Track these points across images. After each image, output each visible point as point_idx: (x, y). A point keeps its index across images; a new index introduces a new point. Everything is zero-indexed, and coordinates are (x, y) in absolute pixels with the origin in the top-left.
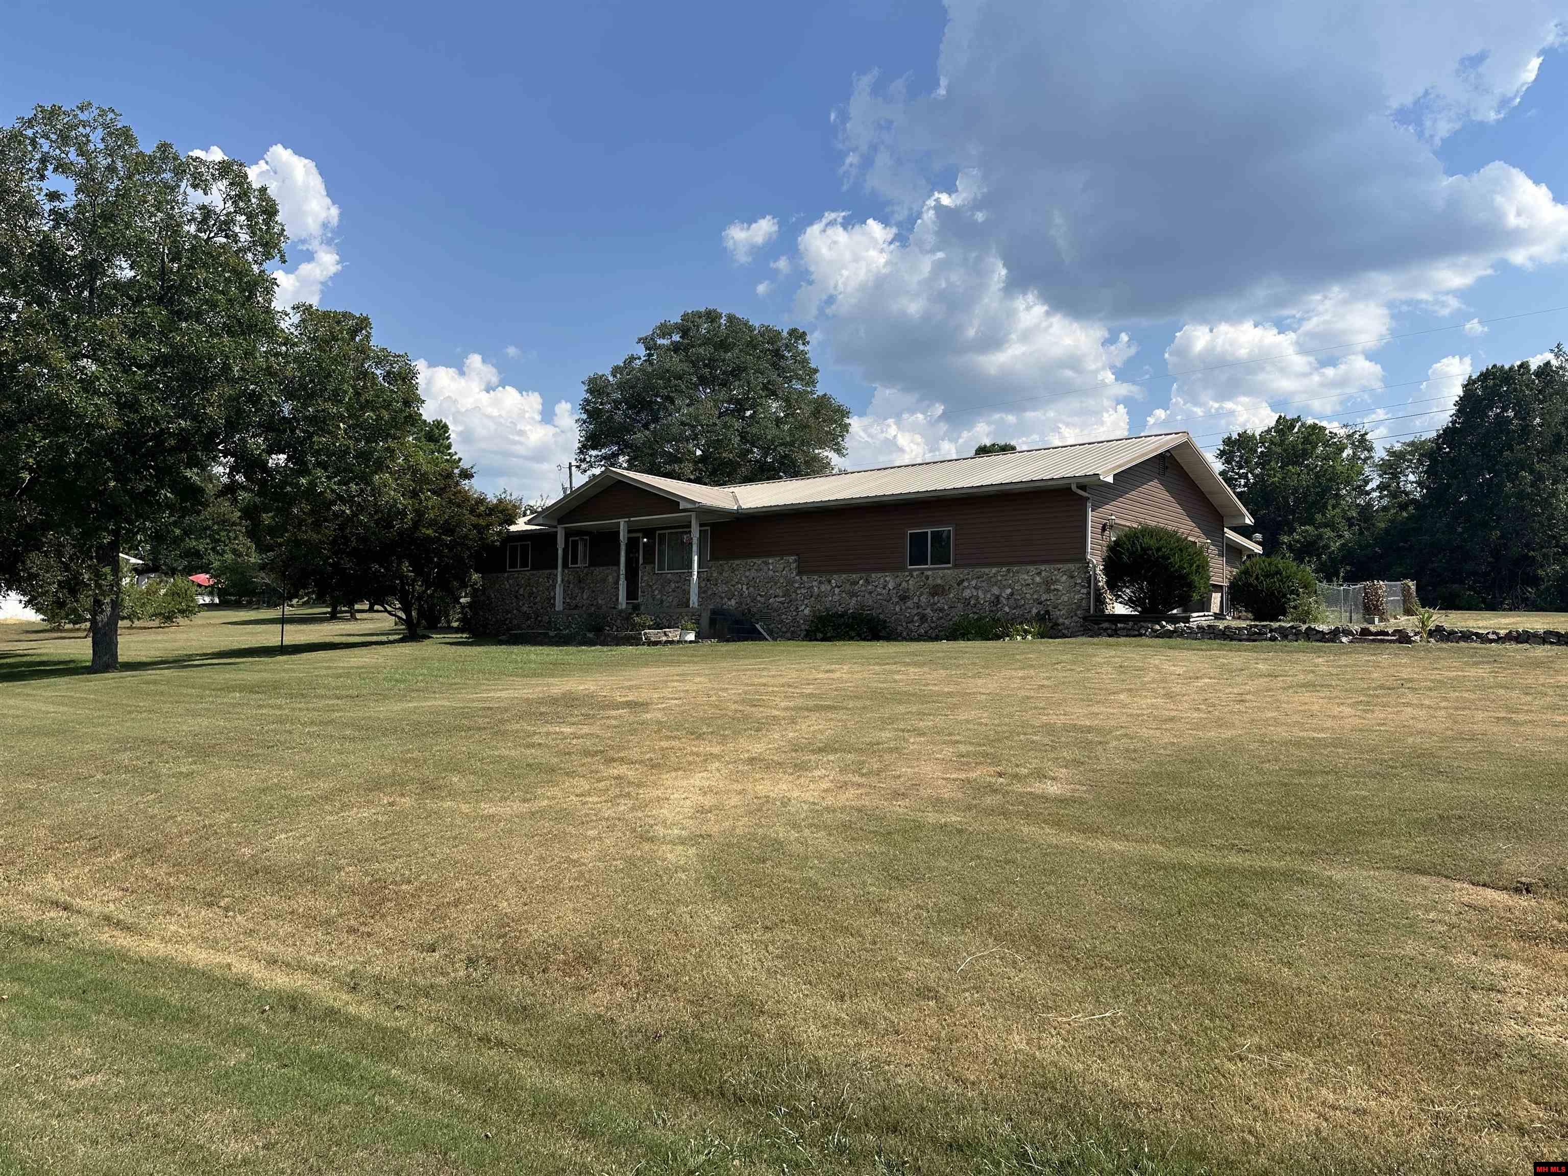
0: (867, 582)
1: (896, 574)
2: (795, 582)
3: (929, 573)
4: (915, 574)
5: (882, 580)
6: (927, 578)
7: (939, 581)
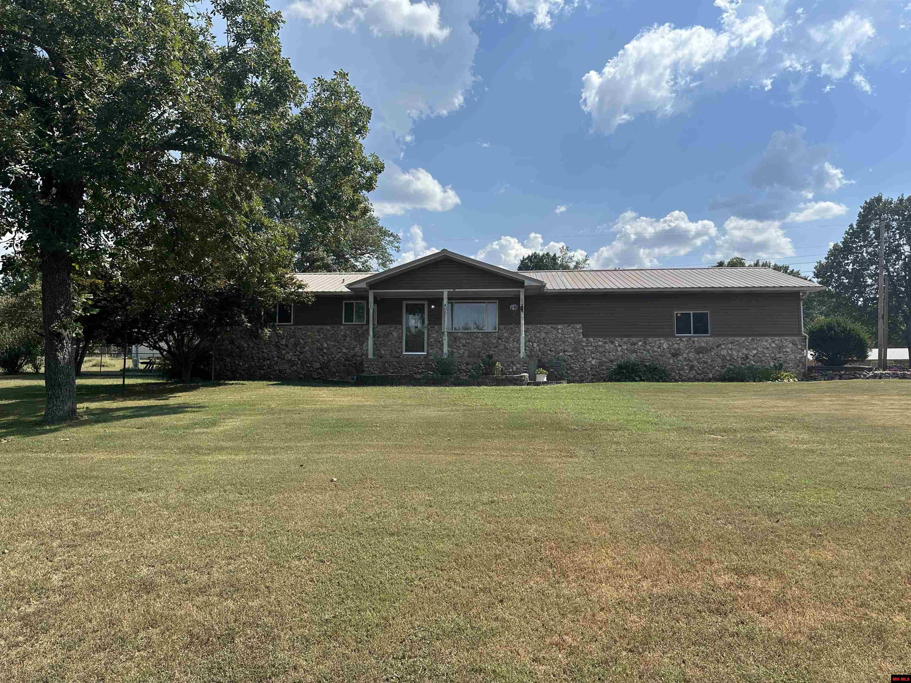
0: (645, 343)
1: (669, 339)
2: (583, 342)
3: (696, 339)
4: (684, 339)
5: (658, 343)
6: (694, 342)
7: (703, 344)
